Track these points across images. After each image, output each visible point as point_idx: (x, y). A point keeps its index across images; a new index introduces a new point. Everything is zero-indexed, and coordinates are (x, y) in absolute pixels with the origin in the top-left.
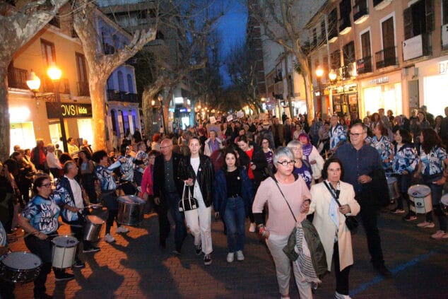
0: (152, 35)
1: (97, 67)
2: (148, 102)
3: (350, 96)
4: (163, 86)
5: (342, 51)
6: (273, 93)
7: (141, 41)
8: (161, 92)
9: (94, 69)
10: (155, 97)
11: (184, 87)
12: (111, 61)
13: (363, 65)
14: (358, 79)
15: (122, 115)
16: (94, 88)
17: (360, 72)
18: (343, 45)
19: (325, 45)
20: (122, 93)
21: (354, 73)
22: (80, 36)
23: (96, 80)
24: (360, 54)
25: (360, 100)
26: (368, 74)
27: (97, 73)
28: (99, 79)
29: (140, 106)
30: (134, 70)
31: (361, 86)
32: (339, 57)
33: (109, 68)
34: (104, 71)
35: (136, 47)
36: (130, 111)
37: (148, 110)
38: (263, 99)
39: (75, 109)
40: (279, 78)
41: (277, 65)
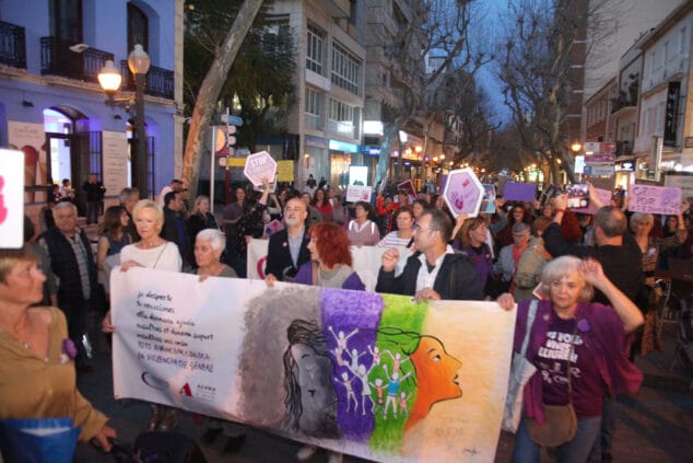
38: (576, 147)
40: (629, 98)
41: (626, 67)
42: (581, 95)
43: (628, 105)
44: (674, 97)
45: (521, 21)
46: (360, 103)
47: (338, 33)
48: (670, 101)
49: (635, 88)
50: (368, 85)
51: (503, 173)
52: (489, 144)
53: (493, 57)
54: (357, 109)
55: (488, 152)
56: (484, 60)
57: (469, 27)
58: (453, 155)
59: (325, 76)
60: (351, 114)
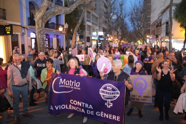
38: (148, 36)
40: (159, 25)
41: (159, 17)
42: (150, 23)
43: (159, 26)
44: (167, 25)
45: (134, 9)
46: (98, 28)
47: (93, 12)
48: (166, 26)
49: (160, 23)
50: (99, 24)
51: (132, 43)
52: (128, 35)
53: (128, 16)
54: (97, 29)
55: (128, 38)
56: (126, 16)
57: (123, 10)
58: (119, 39)
59: (91, 22)
60: (96, 30)
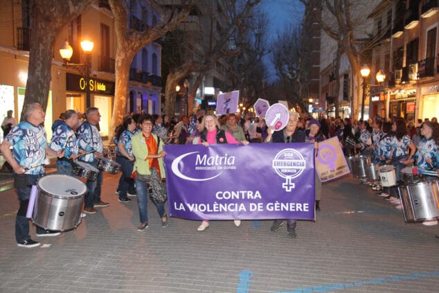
0: (184, 16)
1: (126, 43)
2: (173, 86)
3: (408, 104)
4: (190, 71)
5: (405, 49)
6: (327, 94)
7: (172, 21)
8: (188, 77)
9: (123, 44)
10: (181, 83)
11: (218, 76)
12: (140, 39)
13: (424, 68)
14: (418, 84)
15: (142, 98)
16: (120, 64)
17: (421, 75)
18: (407, 42)
19: (388, 40)
20: (144, 73)
21: (414, 76)
22: (113, 10)
23: (123, 56)
24: (423, 55)
25: (418, 109)
26: (429, 79)
27: (124, 49)
28: (126, 55)
29: (163, 91)
30: (161, 48)
31: (420, 93)
32: (402, 56)
33: (137, 45)
34: (132, 49)
35: (166, 27)
36: (151, 95)
37: (171, 95)
38: (311, 100)
39: (94, 85)
40: (335, 76)
42: (319, 68)
43: (334, 79)
53: (269, 52)
56: (265, 52)
